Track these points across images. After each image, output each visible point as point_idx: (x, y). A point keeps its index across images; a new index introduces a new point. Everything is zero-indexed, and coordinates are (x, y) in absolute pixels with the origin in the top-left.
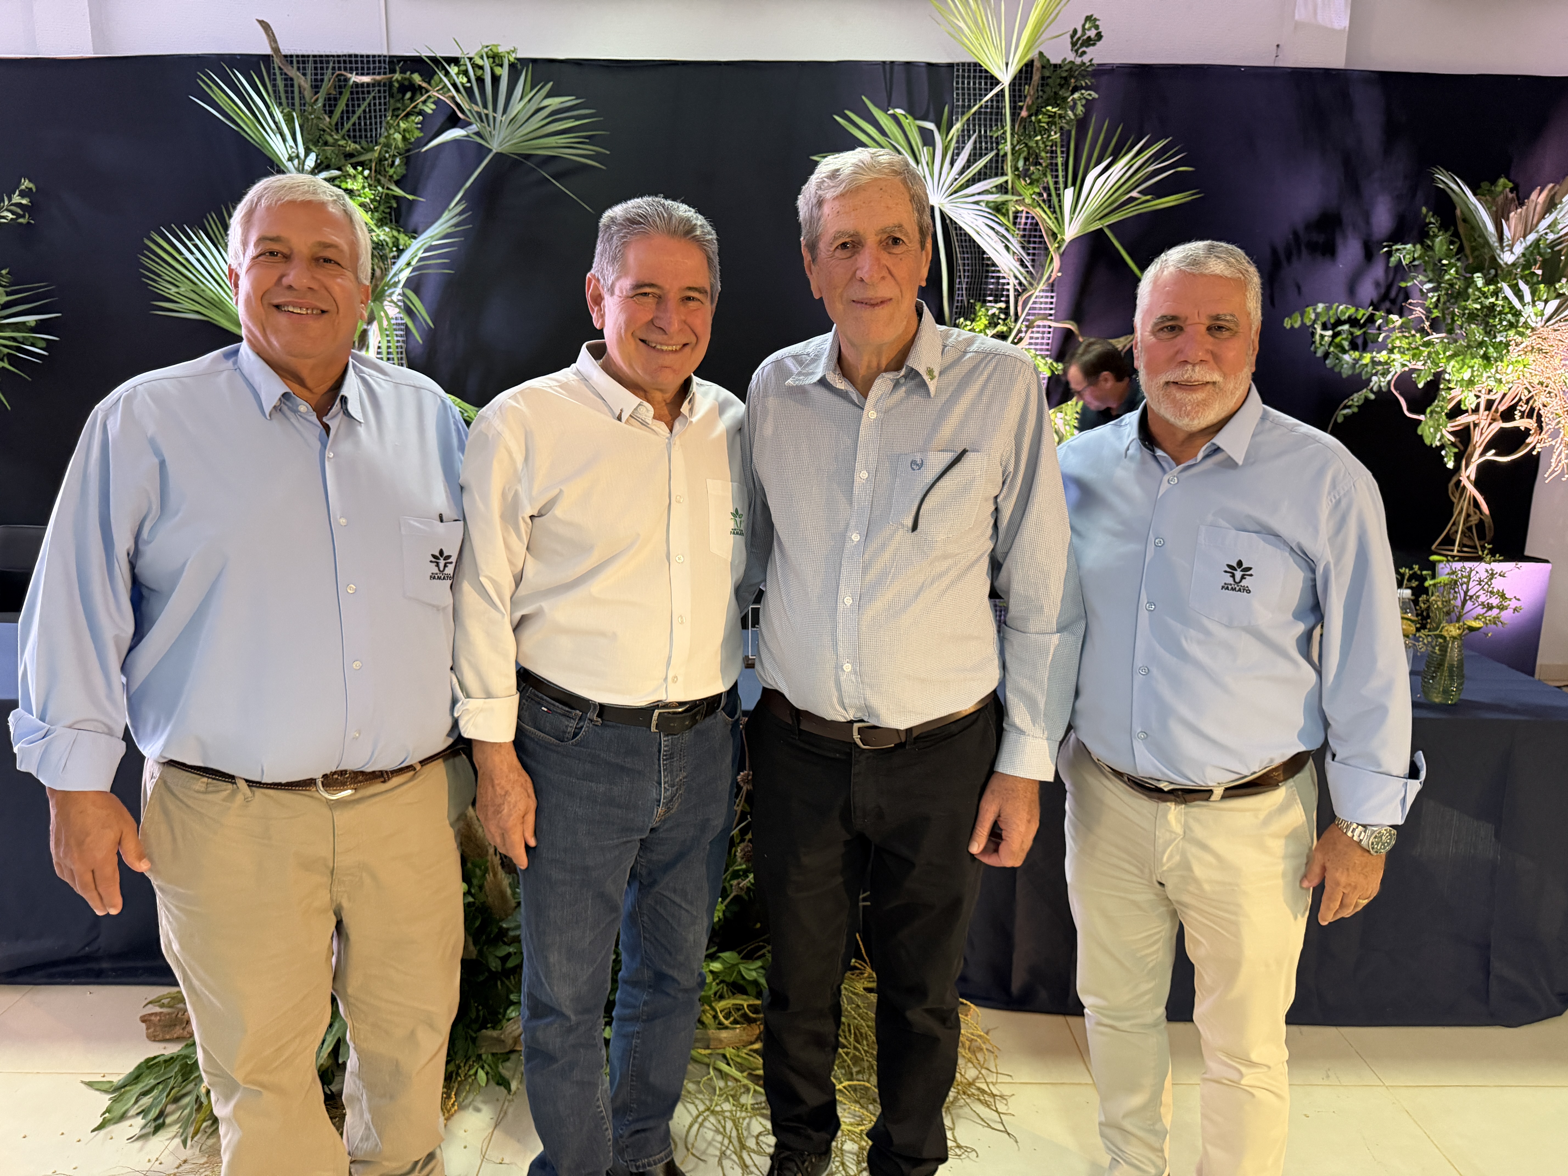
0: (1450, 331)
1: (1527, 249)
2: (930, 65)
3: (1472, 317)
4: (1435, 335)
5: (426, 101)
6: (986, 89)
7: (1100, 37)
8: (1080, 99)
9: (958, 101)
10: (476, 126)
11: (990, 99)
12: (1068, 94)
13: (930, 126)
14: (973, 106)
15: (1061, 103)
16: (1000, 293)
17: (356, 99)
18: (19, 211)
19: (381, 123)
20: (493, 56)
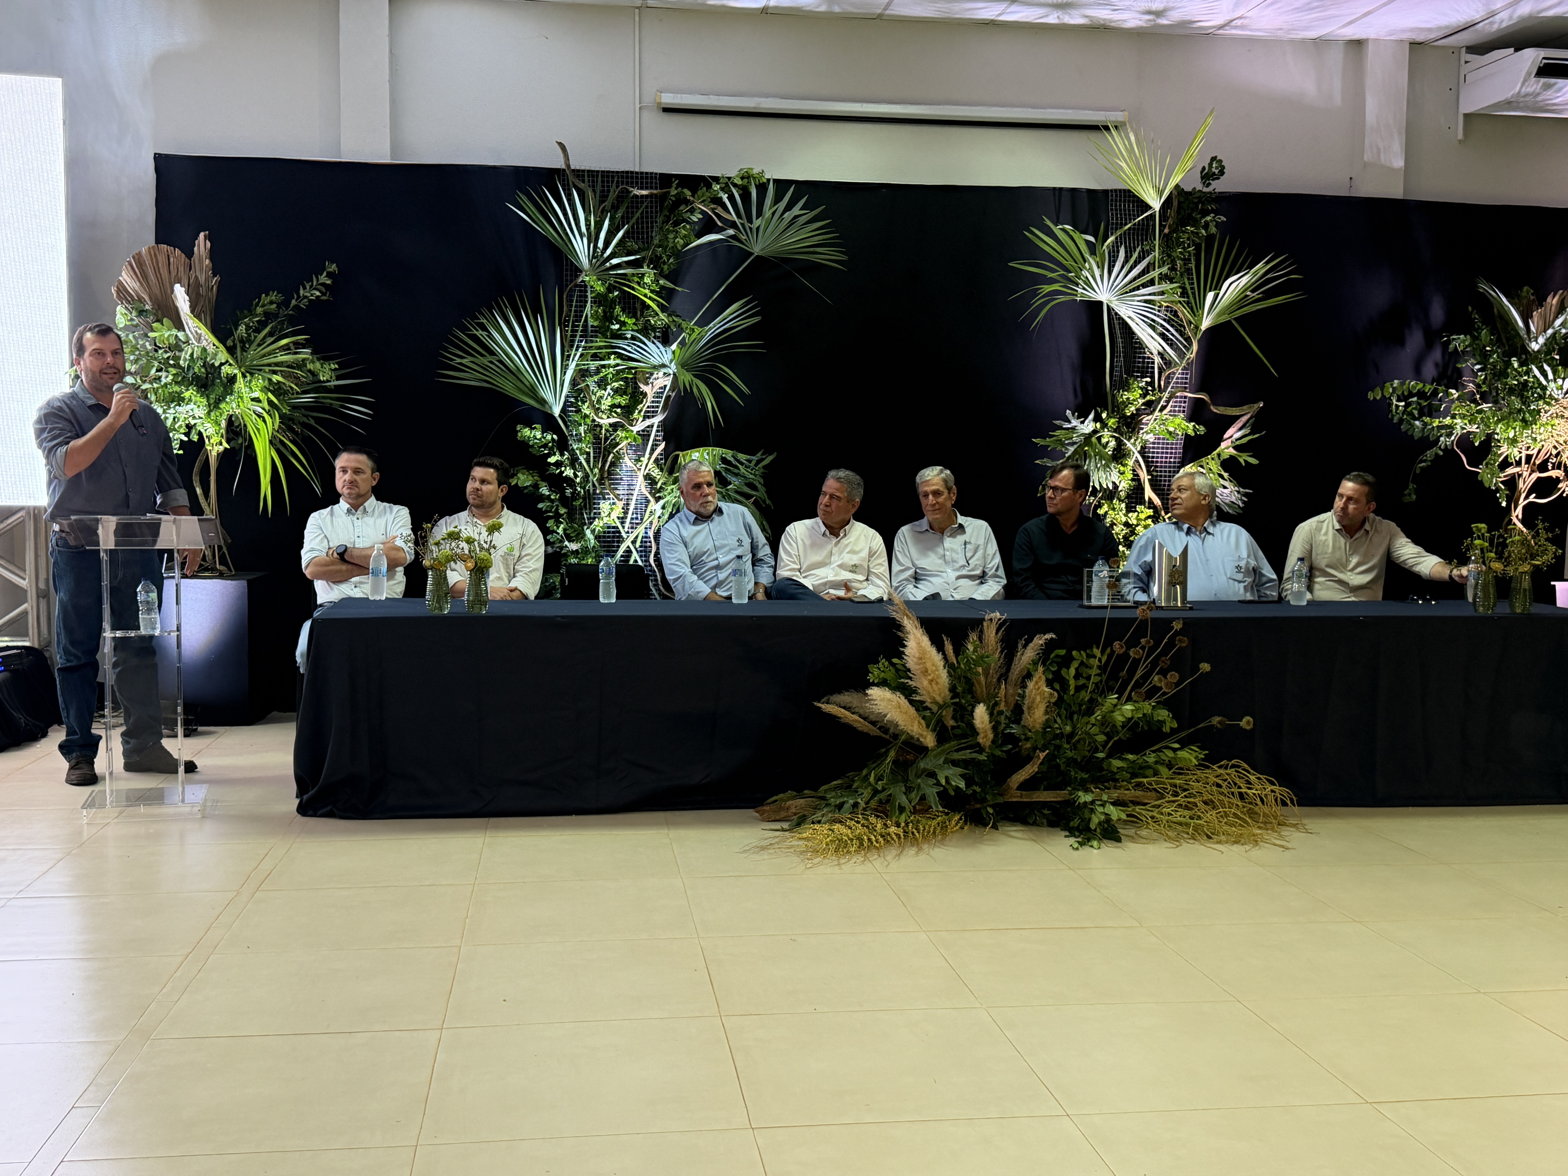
0: (1496, 402)
1: (1547, 339)
2: (1090, 191)
3: (1511, 391)
4: (1485, 405)
5: (692, 211)
6: (1138, 211)
7: (1222, 173)
8: (1211, 221)
9: (1113, 219)
10: (731, 232)
11: (1143, 219)
12: (1199, 216)
13: (1091, 238)
14: (1126, 224)
15: (1195, 223)
16: (1146, 370)
17: (632, 207)
18: (324, 290)
19: (652, 227)
20: (746, 176)
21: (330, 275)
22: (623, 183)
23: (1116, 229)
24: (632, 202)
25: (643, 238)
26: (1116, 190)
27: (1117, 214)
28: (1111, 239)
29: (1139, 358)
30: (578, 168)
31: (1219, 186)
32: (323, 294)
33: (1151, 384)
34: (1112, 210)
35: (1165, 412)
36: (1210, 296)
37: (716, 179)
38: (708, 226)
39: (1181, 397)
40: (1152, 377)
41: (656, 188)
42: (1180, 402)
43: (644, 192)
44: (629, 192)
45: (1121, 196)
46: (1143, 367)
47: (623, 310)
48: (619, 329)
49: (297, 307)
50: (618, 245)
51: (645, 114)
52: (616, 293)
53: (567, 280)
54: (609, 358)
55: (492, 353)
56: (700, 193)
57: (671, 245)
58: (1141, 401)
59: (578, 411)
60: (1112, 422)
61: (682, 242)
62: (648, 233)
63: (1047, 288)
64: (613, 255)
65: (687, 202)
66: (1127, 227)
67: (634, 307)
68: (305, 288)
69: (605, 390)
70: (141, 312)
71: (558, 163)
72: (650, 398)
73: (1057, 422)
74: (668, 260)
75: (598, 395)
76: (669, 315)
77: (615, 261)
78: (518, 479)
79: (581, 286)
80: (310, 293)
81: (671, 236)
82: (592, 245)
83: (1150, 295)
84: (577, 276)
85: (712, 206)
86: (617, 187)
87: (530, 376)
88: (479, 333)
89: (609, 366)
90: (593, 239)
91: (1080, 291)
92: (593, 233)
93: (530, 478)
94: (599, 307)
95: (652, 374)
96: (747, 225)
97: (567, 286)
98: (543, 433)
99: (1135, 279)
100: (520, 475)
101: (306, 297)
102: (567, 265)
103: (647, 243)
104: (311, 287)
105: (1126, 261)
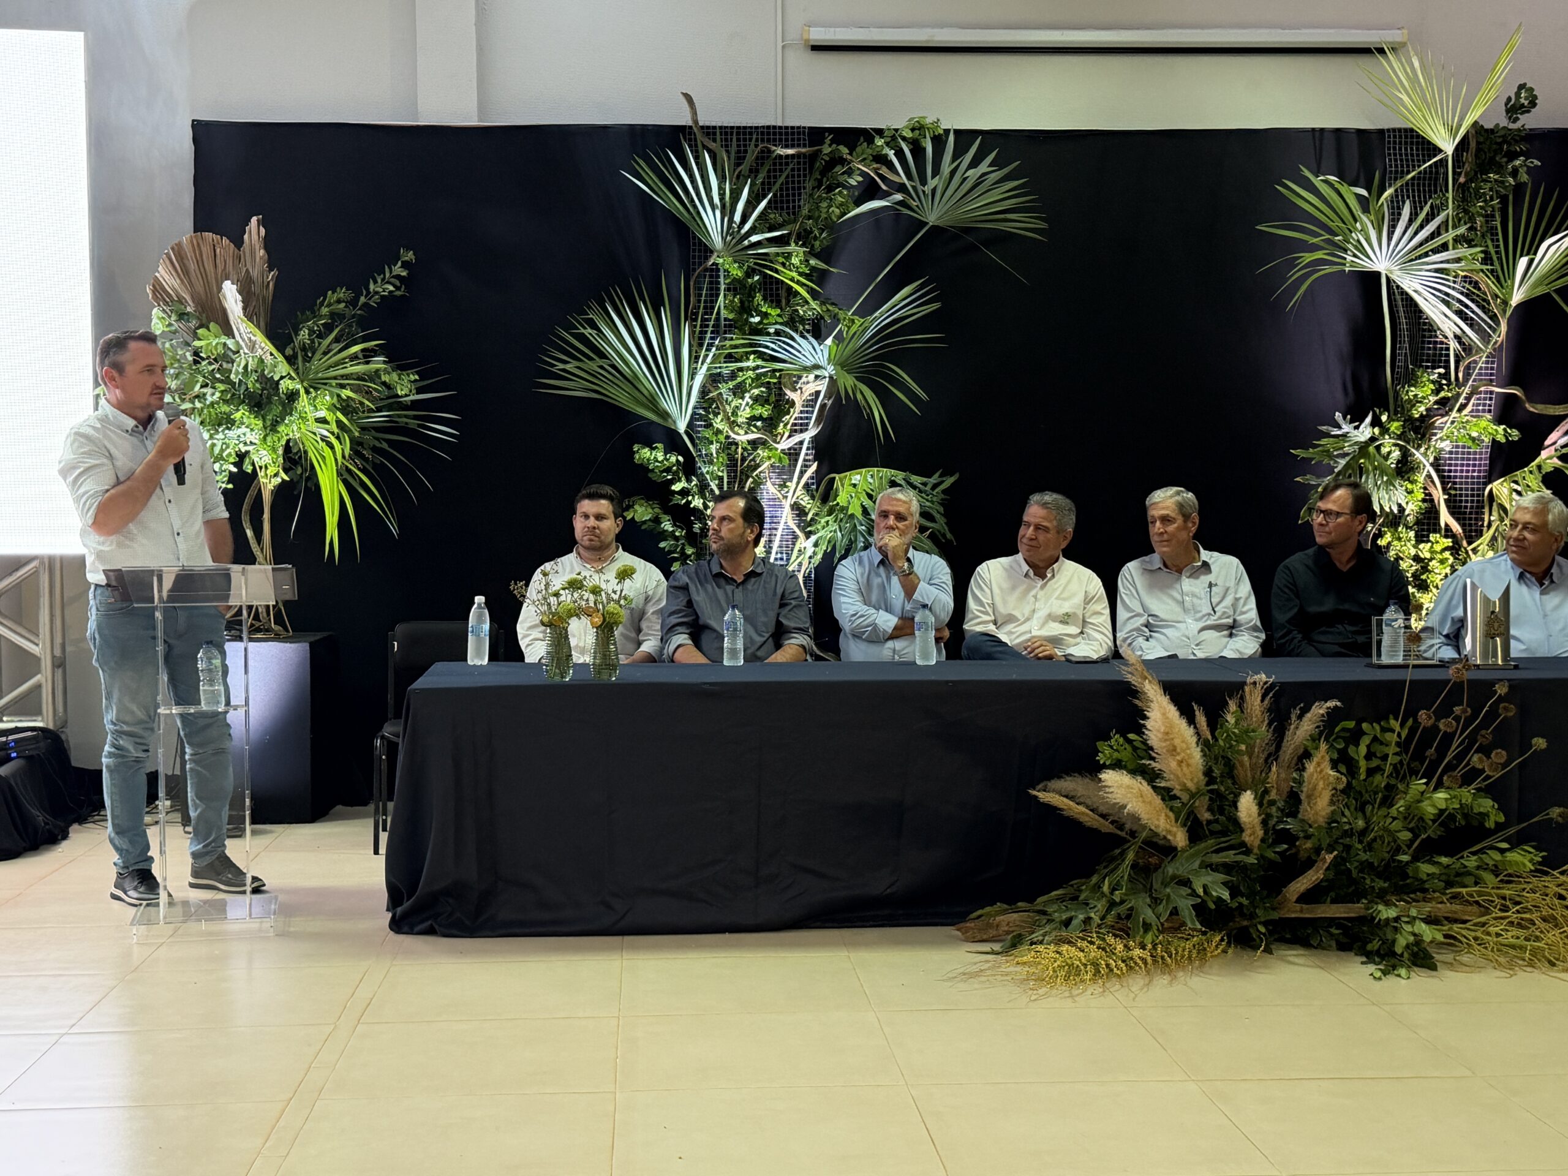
2: (1360, 132)
5: (850, 173)
6: (1423, 155)
7: (1533, 104)
8: (1521, 166)
9: (1391, 166)
10: (899, 197)
11: (1430, 166)
12: (1505, 160)
13: (1363, 192)
14: (1408, 172)
15: (1499, 169)
16: (1439, 358)
17: (775, 170)
18: (398, 283)
19: (800, 195)
20: (919, 128)
21: (405, 265)
22: (763, 140)
23: (1396, 179)
24: (774, 164)
25: (788, 208)
26: (1394, 130)
27: (1396, 160)
28: (1389, 192)
29: (1430, 342)
30: (707, 124)
31: (1529, 121)
32: (398, 288)
33: (1446, 376)
34: (1389, 154)
35: (1465, 412)
36: (1523, 262)
37: (880, 132)
38: (870, 190)
39: (1486, 392)
40: (1447, 367)
41: (805, 146)
42: (1485, 399)
43: (790, 151)
44: (770, 151)
45: (1400, 137)
46: (1435, 355)
47: (765, 299)
48: (760, 323)
49: (366, 305)
50: (759, 217)
51: (791, 55)
52: (756, 278)
53: (694, 264)
54: (748, 359)
55: (602, 355)
56: (859, 149)
57: (824, 216)
58: (1433, 399)
59: (709, 425)
60: (1395, 426)
61: (837, 211)
62: (794, 201)
63: (1308, 257)
64: (753, 231)
65: (842, 161)
66: (1410, 176)
67: (778, 293)
68: (375, 282)
69: (743, 398)
70: (182, 316)
71: (685, 120)
72: (798, 407)
73: (1324, 428)
74: (821, 234)
75: (733, 405)
76: (823, 303)
77: (755, 238)
78: (636, 511)
79: (712, 270)
80: (382, 288)
81: (824, 205)
82: (726, 219)
83: (1442, 262)
84: (707, 258)
85: (875, 166)
86: (756, 146)
87: (648, 383)
88: (588, 331)
89: (748, 369)
90: (727, 210)
91: (1349, 258)
92: (728, 204)
93: (650, 510)
94: (734, 297)
95: (800, 377)
96: (920, 188)
97: (694, 270)
98: (665, 454)
99: (1421, 244)
100: (637, 507)
101: (377, 293)
102: (694, 244)
103: (794, 213)
104: (383, 280)
105: (1411, 221)
